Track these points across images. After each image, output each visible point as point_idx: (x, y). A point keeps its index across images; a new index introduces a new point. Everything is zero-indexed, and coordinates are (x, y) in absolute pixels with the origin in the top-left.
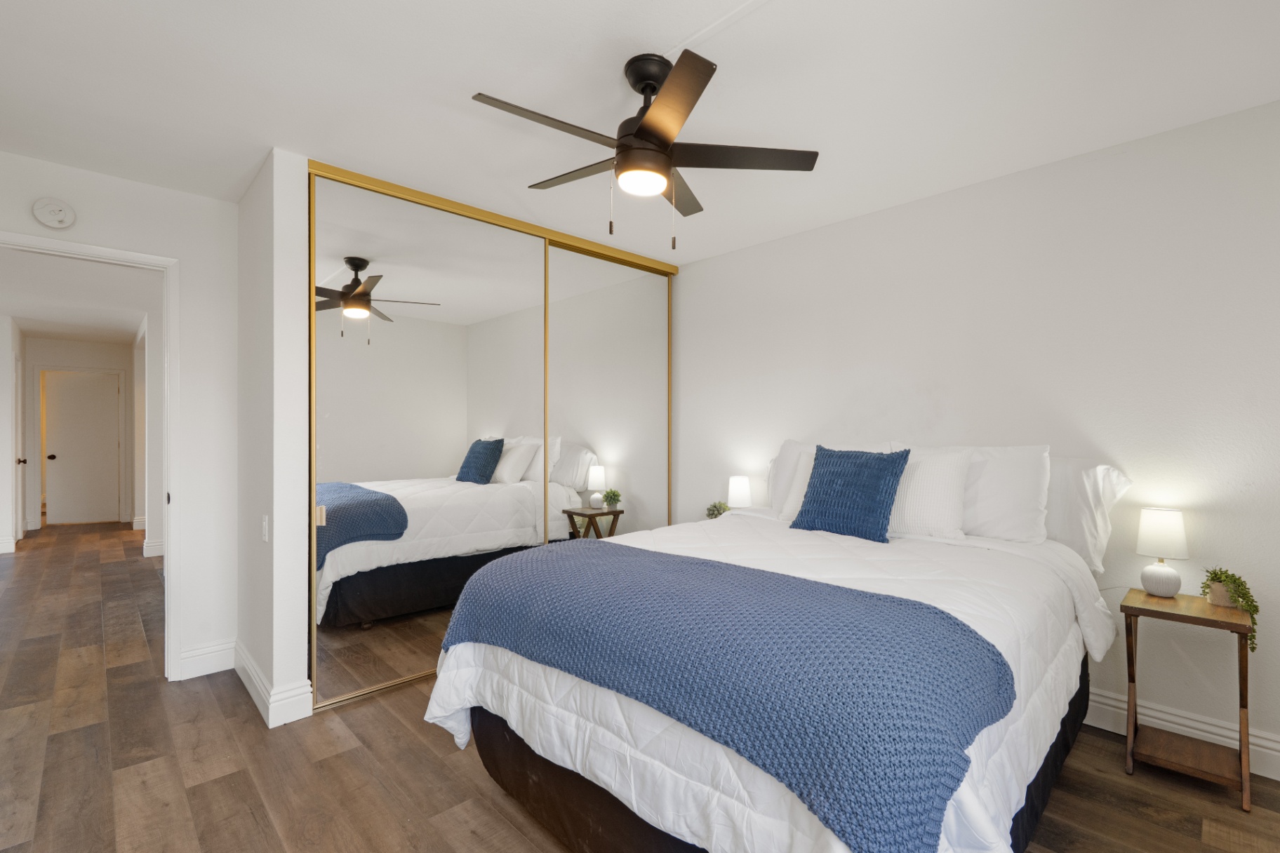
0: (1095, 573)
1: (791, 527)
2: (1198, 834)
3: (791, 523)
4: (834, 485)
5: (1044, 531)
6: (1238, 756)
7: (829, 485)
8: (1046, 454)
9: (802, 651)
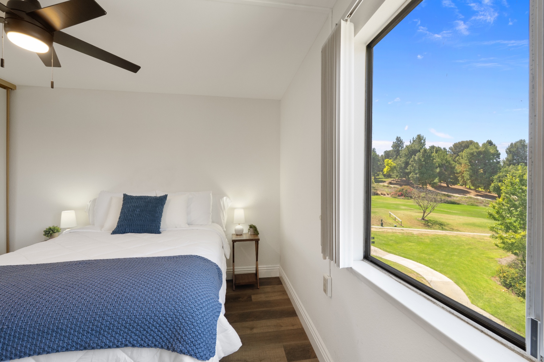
0: (224, 231)
1: (112, 234)
2: (251, 300)
3: (111, 232)
4: (135, 212)
5: (211, 220)
6: (256, 274)
7: (133, 212)
8: (211, 194)
9: (158, 289)
